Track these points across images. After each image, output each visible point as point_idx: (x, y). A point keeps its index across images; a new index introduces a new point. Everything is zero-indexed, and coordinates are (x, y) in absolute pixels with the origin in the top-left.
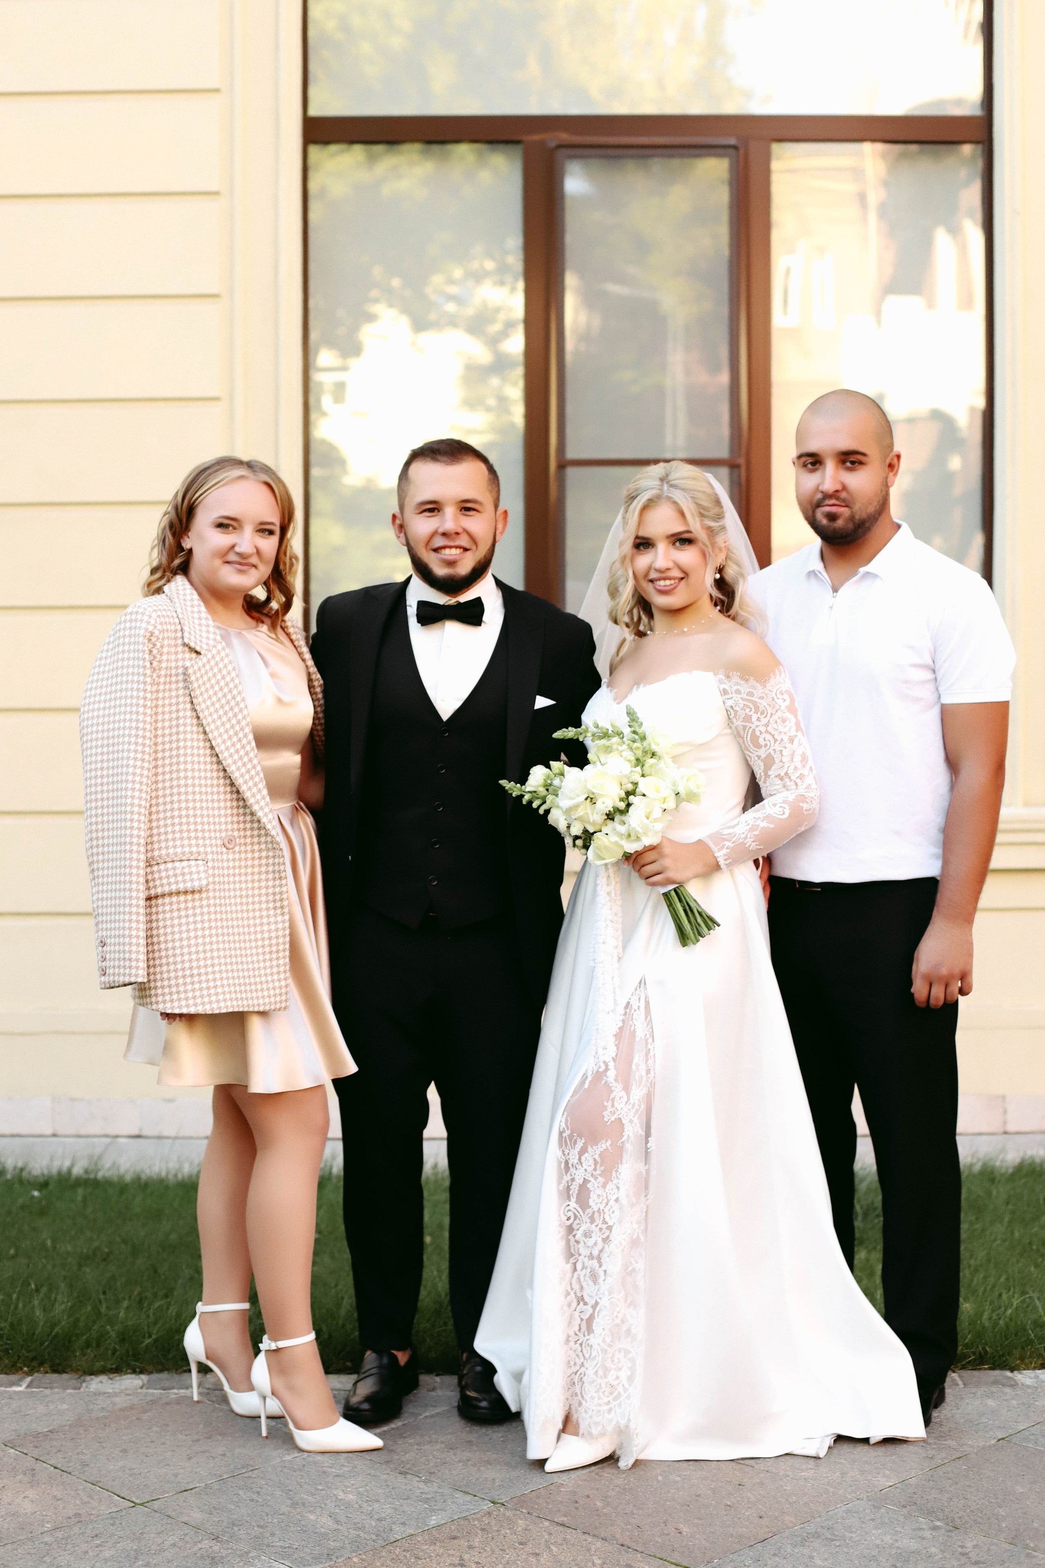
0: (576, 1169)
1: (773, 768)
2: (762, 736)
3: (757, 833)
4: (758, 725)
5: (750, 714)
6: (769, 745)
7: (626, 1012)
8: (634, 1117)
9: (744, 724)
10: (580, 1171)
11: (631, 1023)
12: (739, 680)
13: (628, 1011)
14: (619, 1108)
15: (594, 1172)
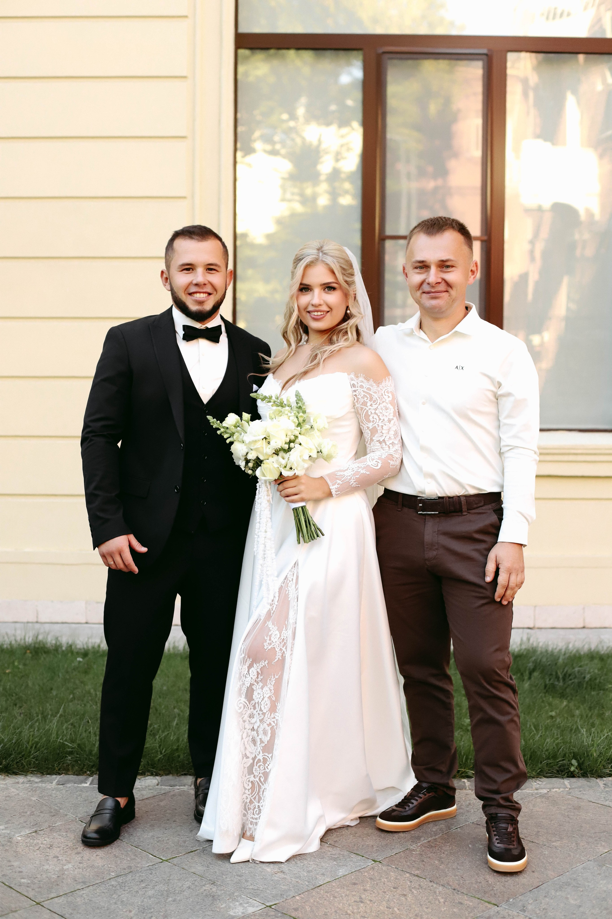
0: (246, 677)
1: (376, 435)
2: (372, 415)
3: (357, 476)
4: (370, 408)
5: (366, 401)
6: (375, 421)
7: (284, 582)
8: (283, 647)
9: (362, 406)
10: (248, 679)
11: (287, 589)
12: (363, 380)
13: (285, 581)
14: (274, 641)
15: (256, 679)
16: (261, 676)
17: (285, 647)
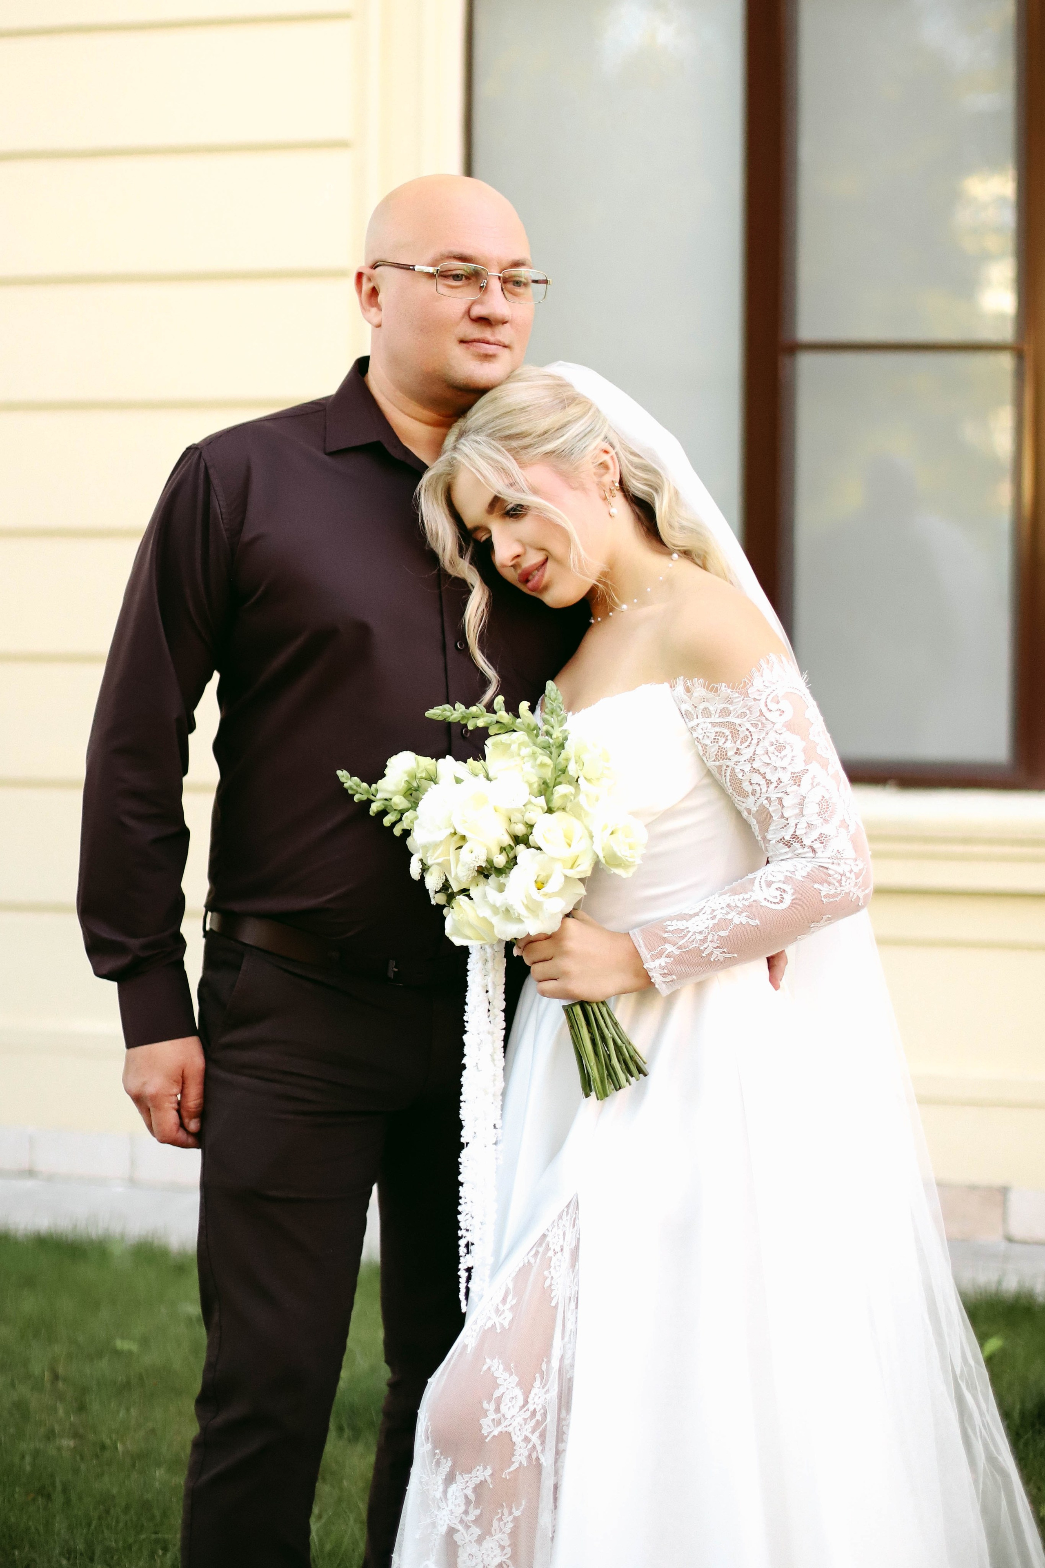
0: (439, 1508)
3: (725, 930)
4: (737, 761)
5: (725, 746)
8: (533, 1433)
10: (444, 1513)
11: (546, 1272)
13: (541, 1250)
14: (507, 1416)
15: (464, 1516)
16: (476, 1508)
17: (537, 1434)
